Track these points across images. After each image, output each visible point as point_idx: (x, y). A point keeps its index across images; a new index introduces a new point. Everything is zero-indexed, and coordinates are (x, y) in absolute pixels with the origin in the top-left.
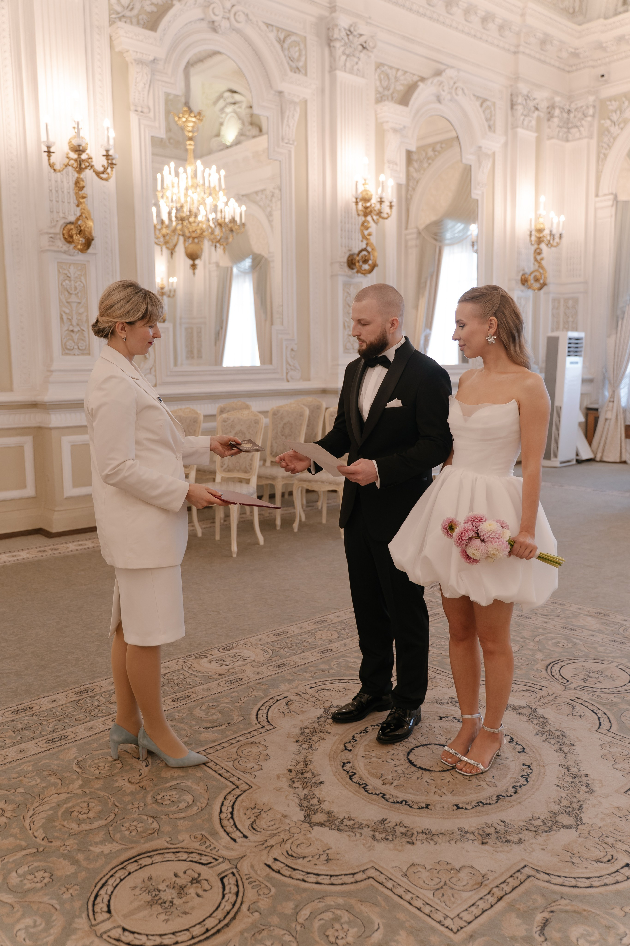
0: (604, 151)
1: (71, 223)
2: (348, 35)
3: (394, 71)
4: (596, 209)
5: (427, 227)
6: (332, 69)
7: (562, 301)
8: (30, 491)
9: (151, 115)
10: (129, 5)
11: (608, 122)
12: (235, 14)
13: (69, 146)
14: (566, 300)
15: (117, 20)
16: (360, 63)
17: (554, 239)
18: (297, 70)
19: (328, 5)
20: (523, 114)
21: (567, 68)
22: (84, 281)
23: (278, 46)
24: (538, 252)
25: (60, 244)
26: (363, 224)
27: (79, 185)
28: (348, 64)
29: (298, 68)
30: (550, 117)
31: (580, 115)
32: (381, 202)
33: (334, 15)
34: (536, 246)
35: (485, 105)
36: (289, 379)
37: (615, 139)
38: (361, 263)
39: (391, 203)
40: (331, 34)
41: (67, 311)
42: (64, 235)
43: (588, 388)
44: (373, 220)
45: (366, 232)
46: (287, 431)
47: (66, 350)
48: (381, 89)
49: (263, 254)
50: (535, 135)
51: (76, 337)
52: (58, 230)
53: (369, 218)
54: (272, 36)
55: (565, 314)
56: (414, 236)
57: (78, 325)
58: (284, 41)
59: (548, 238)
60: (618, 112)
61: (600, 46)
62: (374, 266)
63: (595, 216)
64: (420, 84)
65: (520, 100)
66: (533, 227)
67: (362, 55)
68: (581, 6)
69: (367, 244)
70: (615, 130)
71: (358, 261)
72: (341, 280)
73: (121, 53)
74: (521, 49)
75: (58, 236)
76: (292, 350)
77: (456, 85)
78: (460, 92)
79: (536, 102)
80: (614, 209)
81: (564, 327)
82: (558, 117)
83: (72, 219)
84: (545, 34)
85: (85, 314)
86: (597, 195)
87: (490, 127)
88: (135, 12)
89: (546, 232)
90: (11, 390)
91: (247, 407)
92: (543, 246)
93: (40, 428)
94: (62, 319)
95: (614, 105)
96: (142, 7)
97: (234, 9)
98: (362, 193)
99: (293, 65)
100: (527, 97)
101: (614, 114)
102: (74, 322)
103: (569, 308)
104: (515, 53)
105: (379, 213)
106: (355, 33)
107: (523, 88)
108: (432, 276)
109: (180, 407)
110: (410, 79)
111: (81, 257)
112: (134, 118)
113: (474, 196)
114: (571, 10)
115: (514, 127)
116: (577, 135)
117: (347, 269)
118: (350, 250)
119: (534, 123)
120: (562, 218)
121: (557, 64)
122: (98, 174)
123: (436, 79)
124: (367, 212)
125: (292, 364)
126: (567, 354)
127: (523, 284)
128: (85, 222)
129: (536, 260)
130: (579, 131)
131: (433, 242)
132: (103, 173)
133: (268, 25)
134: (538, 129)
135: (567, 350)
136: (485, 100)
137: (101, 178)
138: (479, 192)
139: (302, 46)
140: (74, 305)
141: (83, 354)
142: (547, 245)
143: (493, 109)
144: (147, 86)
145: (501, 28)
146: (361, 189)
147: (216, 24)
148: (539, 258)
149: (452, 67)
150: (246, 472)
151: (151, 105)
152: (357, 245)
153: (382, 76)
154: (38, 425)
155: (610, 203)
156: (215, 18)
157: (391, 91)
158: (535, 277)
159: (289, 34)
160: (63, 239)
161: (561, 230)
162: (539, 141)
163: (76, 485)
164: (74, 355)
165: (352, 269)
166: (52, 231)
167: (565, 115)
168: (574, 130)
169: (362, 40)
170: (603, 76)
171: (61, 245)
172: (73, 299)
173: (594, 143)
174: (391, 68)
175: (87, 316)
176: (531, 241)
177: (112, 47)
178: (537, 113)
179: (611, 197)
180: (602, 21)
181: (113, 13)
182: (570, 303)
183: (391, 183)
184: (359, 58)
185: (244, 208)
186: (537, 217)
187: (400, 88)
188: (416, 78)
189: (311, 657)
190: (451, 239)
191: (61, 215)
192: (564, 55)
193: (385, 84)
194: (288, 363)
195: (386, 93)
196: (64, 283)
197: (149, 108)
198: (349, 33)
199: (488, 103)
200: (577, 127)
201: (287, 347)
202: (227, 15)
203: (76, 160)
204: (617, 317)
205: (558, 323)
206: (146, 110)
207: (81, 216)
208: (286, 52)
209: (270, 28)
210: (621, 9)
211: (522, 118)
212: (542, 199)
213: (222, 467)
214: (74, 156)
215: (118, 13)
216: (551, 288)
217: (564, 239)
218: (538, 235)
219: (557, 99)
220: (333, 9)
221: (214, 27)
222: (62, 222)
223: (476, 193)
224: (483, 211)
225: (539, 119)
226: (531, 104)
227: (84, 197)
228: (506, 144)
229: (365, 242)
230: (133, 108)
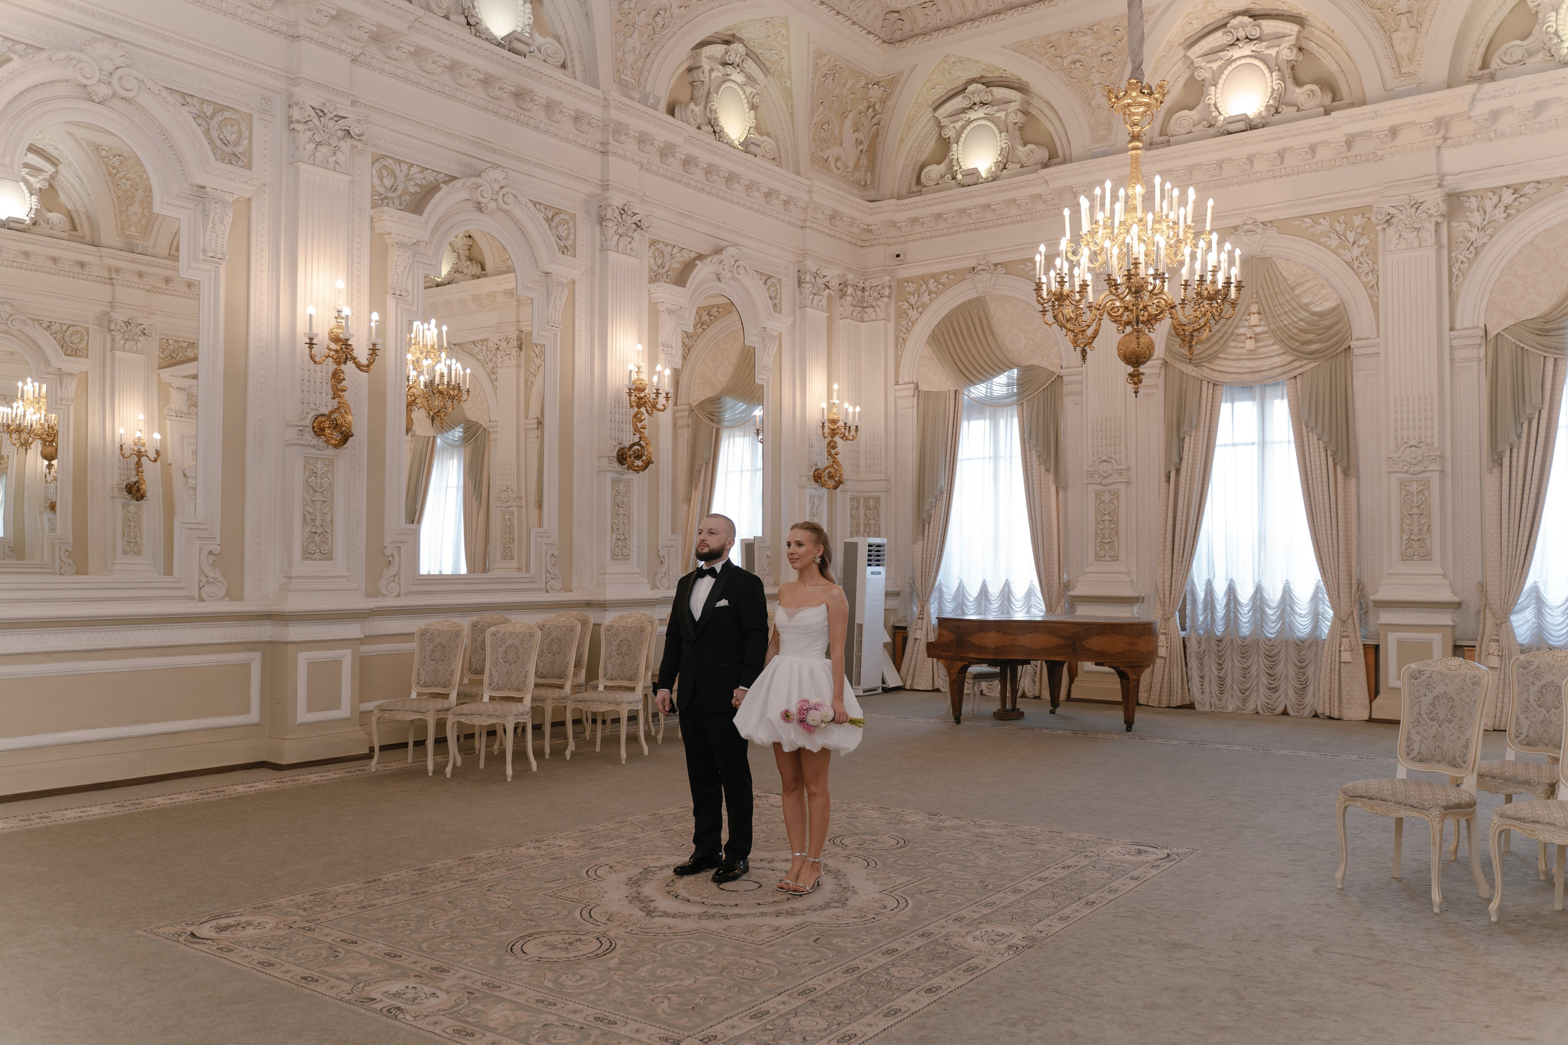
0: (902, 335)
1: (322, 415)
2: (621, 214)
3: (669, 248)
4: (895, 397)
5: (701, 404)
6: (603, 249)
7: (862, 500)
8: (254, 717)
9: (410, 298)
10: (393, 186)
11: (906, 304)
12: (504, 195)
13: (330, 336)
14: (866, 499)
15: (379, 202)
16: (633, 242)
17: (849, 432)
18: (564, 250)
19: (600, 183)
20: (811, 293)
21: (860, 243)
22: (331, 478)
23: (546, 225)
24: (832, 446)
25: (309, 437)
26: (635, 416)
27: (337, 377)
28: (620, 244)
29: (566, 247)
30: (843, 295)
31: (875, 294)
32: (657, 394)
33: (607, 195)
34: (830, 439)
35: (769, 282)
36: (549, 589)
37: (913, 323)
38: (632, 459)
39: (667, 394)
40: (603, 213)
41: (311, 510)
42: (314, 427)
43: (894, 603)
44: (647, 411)
45: (639, 425)
46: (555, 648)
47: (307, 555)
48: (655, 268)
49: (480, 422)
50: (828, 314)
51: (317, 539)
52: (308, 422)
53: (643, 409)
54: (540, 216)
55: (866, 515)
56: (686, 413)
57: (321, 526)
58: (552, 219)
59: (843, 430)
60: (916, 295)
61: (893, 224)
62: (648, 463)
63: (896, 406)
64: (697, 262)
65: (808, 278)
66: (826, 418)
67: (636, 235)
68: (873, 180)
69: (640, 438)
70: (913, 314)
71: (630, 457)
72: (609, 476)
73: (381, 234)
74: (808, 224)
75: (307, 429)
76: (552, 555)
77: (738, 263)
78: (742, 271)
79: (826, 279)
80: (915, 398)
81: (865, 531)
82: (852, 295)
83: (325, 410)
84: (833, 210)
85: (330, 514)
86: (897, 383)
87: (775, 305)
88: (399, 192)
89: (841, 423)
90: (241, 599)
91: (506, 621)
92: (837, 439)
93: (271, 642)
94: (305, 519)
95: (911, 288)
96: (406, 188)
97: (504, 191)
98: (635, 381)
99: (562, 243)
100: (816, 275)
101: (912, 297)
102: (318, 523)
103: (870, 509)
104: (802, 227)
105: (654, 406)
106: (629, 213)
107: (811, 265)
108: (707, 463)
109: (437, 620)
110: (687, 256)
111: (330, 452)
112: (391, 302)
113: (758, 381)
114: (863, 183)
115: (803, 307)
116: (873, 316)
117: (616, 465)
118: (620, 444)
119: (824, 302)
120: (858, 409)
121: (849, 239)
122: (359, 366)
123: (716, 258)
124: (641, 403)
125: (552, 572)
126: (867, 563)
127: (817, 481)
128: (343, 417)
129: (830, 454)
130: (875, 311)
131: (711, 423)
132: (368, 366)
133: (535, 204)
134: (830, 308)
135: (867, 558)
136: (769, 277)
137: (362, 370)
138: (765, 377)
139: (571, 224)
140: (318, 504)
141: (325, 559)
142: (842, 438)
143: (778, 286)
144: (407, 269)
145: (786, 203)
146: (634, 377)
147: (482, 205)
148: (833, 452)
149: (735, 245)
150: (519, 690)
151: (410, 290)
152: (629, 438)
153: (657, 254)
154: (269, 639)
155: (911, 392)
156: (481, 199)
157: (666, 269)
158: (829, 473)
159: (558, 212)
160: (312, 432)
161: (857, 423)
162: (830, 320)
163: (310, 709)
164: (315, 559)
165: (623, 464)
166: (302, 423)
167: (859, 293)
168: (871, 310)
169: (636, 218)
170: (898, 256)
171: (310, 439)
172: (318, 497)
173: (891, 325)
174: (666, 245)
175: (332, 516)
176: (823, 434)
177: (372, 228)
178: (827, 291)
179: (912, 386)
180: (894, 201)
181: (375, 195)
182: (872, 502)
183: (668, 372)
184: (632, 238)
185: (468, 371)
186: (831, 406)
187: (675, 265)
188: (693, 255)
189: (622, 843)
190: (730, 421)
191: (312, 406)
192: (856, 230)
193: (659, 262)
194: (547, 571)
195: (661, 271)
196: (309, 480)
197: (407, 291)
198: (622, 212)
199: (773, 280)
200: (873, 307)
201: (546, 552)
202: (496, 197)
203: (336, 351)
204: (924, 521)
205: (858, 525)
206: (404, 293)
207: (338, 408)
208: (554, 231)
209: (538, 206)
210: (915, 189)
211: (812, 296)
212: (836, 386)
213: (490, 685)
214: (333, 346)
215: (381, 195)
216: (849, 485)
217: (861, 432)
218: (832, 427)
219: (850, 277)
220: (605, 186)
221: (479, 207)
222: (312, 414)
223: (760, 378)
224: (769, 395)
225: (829, 297)
226: (821, 282)
227: (344, 391)
228: (794, 325)
229: (638, 435)
230: (390, 291)
